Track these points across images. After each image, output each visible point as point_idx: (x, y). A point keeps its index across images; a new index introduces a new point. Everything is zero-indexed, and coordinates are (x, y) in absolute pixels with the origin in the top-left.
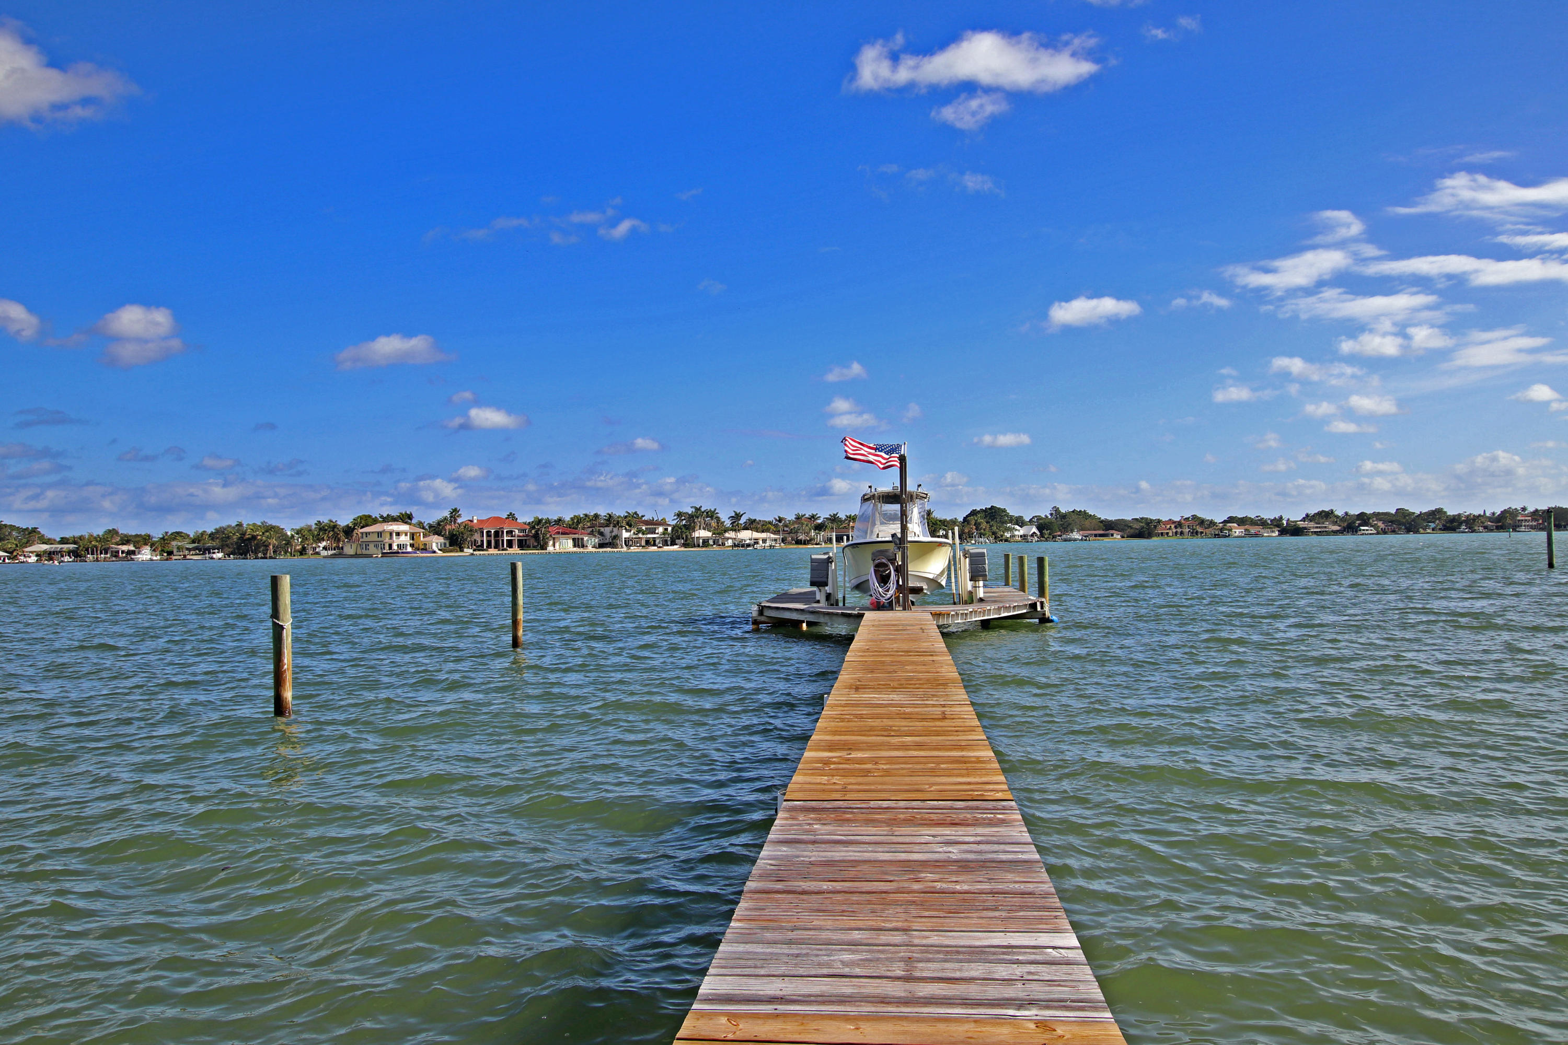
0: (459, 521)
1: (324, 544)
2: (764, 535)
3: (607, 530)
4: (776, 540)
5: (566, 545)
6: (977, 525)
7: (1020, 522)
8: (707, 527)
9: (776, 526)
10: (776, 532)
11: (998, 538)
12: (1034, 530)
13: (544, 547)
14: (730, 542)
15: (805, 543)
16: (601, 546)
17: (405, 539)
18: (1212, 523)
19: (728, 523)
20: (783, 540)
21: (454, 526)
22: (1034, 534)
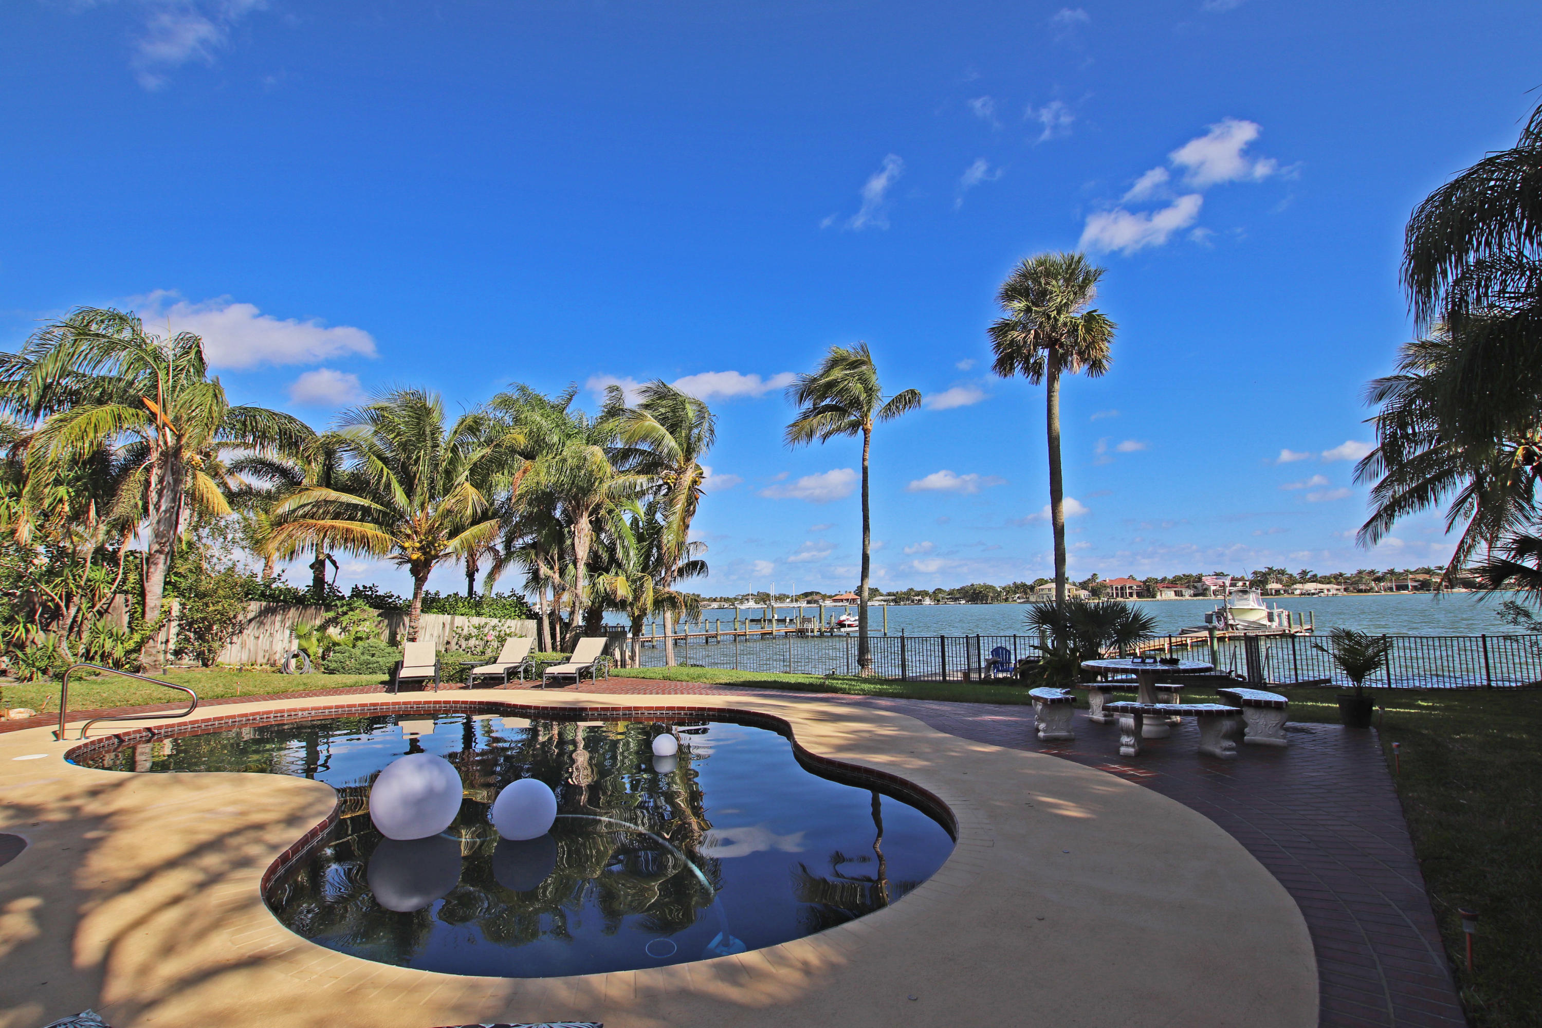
0: (1097, 581)
2: (1328, 586)
3: (1199, 585)
5: (1170, 595)
8: (1279, 581)
10: (1338, 584)
13: (1154, 596)
14: (1298, 592)
16: (1195, 595)
21: (1094, 584)
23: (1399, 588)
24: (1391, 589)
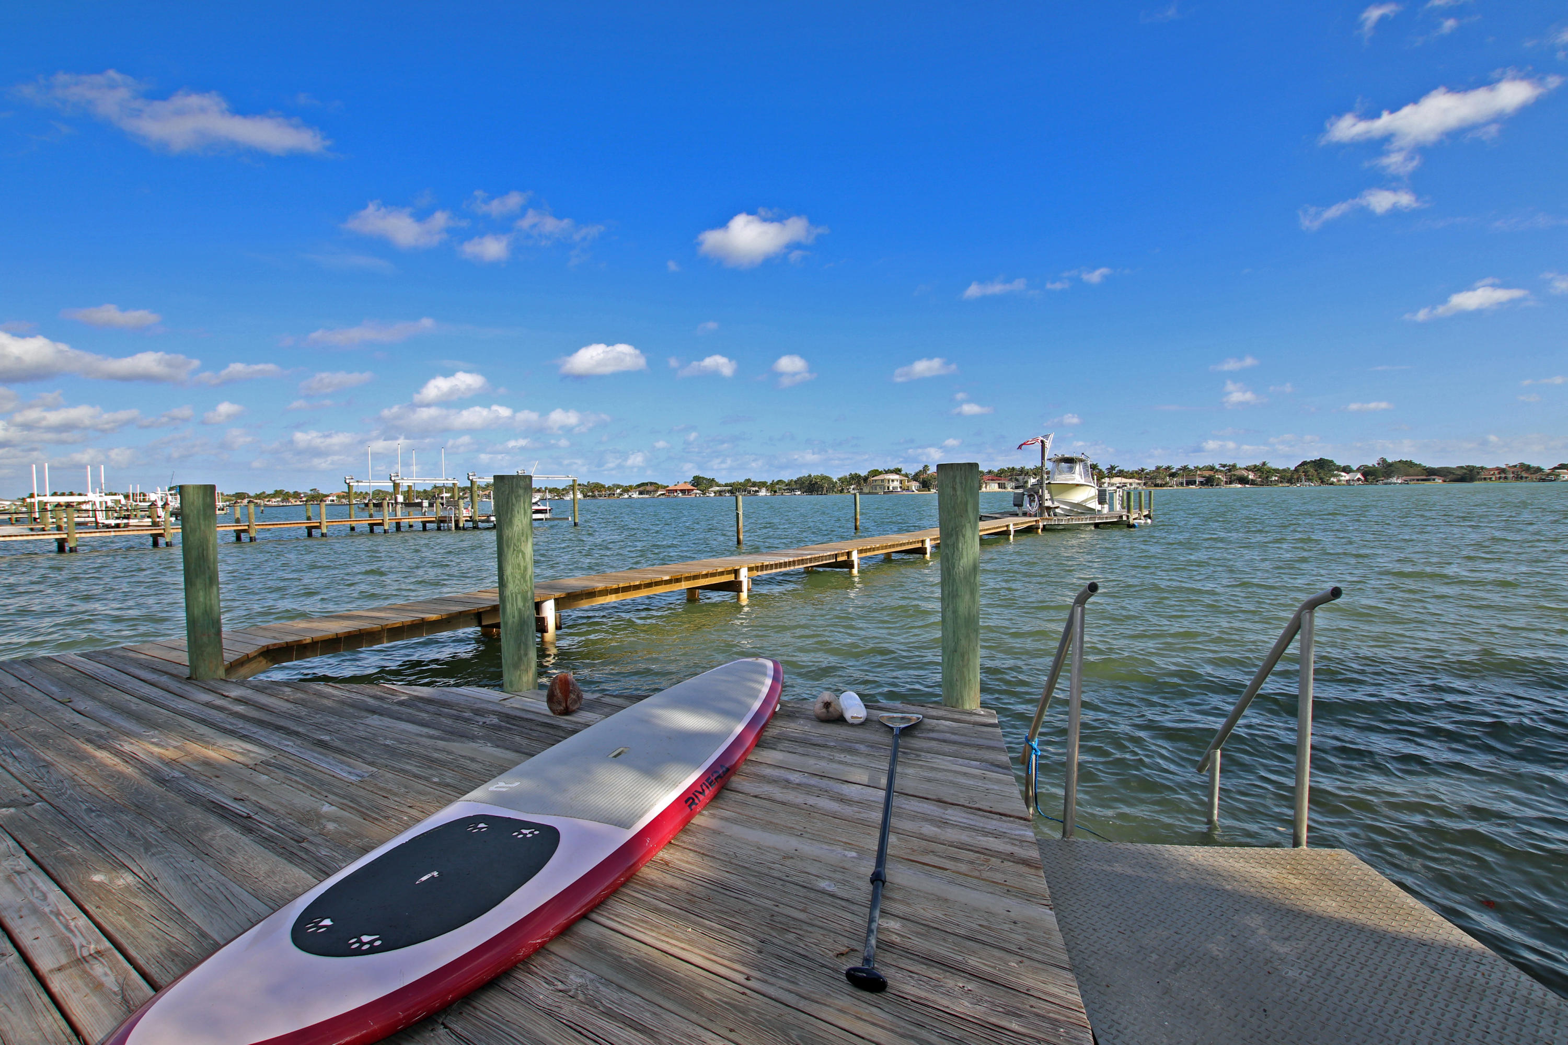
0: (928, 473)
1: (852, 487)
2: (1131, 481)
3: (1020, 478)
4: (1139, 484)
5: (994, 487)
6: (1305, 472)
7: (1347, 470)
9: (1140, 474)
10: (1140, 479)
11: (1324, 482)
12: (1359, 476)
13: (980, 488)
15: (1161, 486)
16: (1017, 488)
17: (897, 484)
18: (1539, 470)
20: (1145, 484)
21: (925, 476)
22: (1359, 479)
23: (1188, 483)
24: (1182, 484)
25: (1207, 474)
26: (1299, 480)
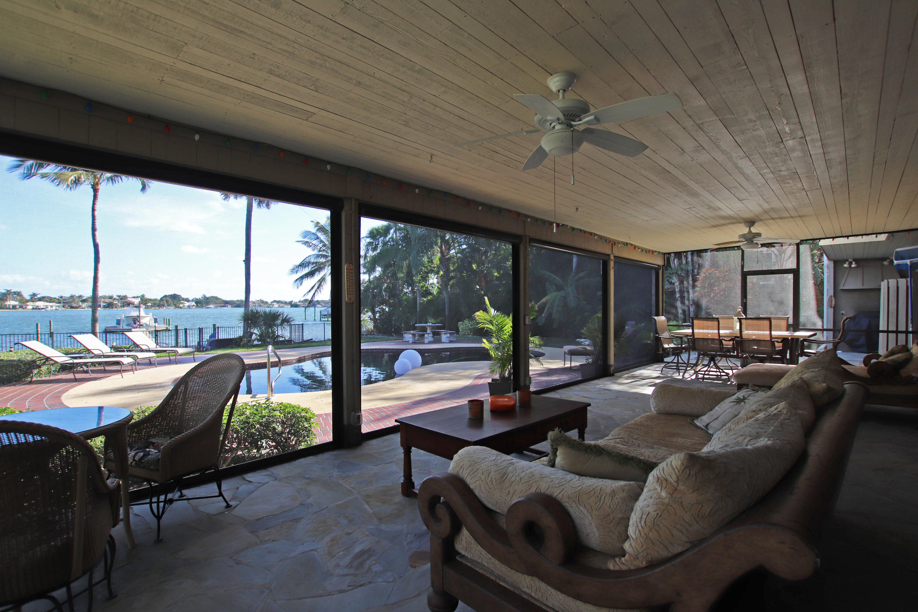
2: (51, 304)
4: (59, 306)
6: (167, 301)
7: (187, 300)
8: (15, 300)
9: (58, 299)
10: (59, 303)
11: (177, 307)
12: (194, 303)
14: (30, 307)
19: (28, 298)
22: (194, 305)
25: (108, 301)
26: (163, 305)
